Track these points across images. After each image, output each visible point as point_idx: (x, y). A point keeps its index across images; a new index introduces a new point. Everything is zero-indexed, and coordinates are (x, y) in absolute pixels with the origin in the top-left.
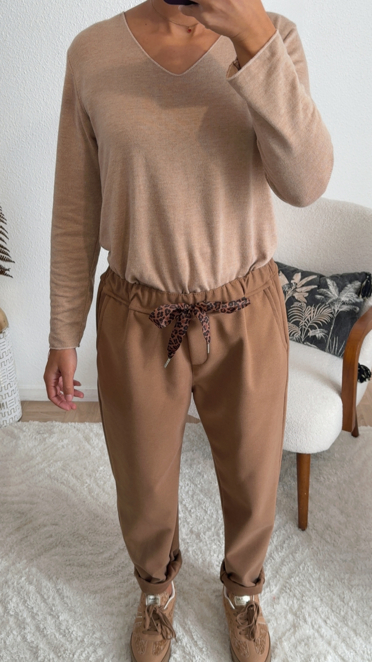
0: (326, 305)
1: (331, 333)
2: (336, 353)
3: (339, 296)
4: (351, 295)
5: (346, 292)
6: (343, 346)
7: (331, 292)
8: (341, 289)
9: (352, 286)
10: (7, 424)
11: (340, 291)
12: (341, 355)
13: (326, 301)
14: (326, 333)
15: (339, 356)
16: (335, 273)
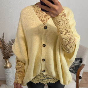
1: (74, 69)
6: (76, 72)
9: (78, 60)
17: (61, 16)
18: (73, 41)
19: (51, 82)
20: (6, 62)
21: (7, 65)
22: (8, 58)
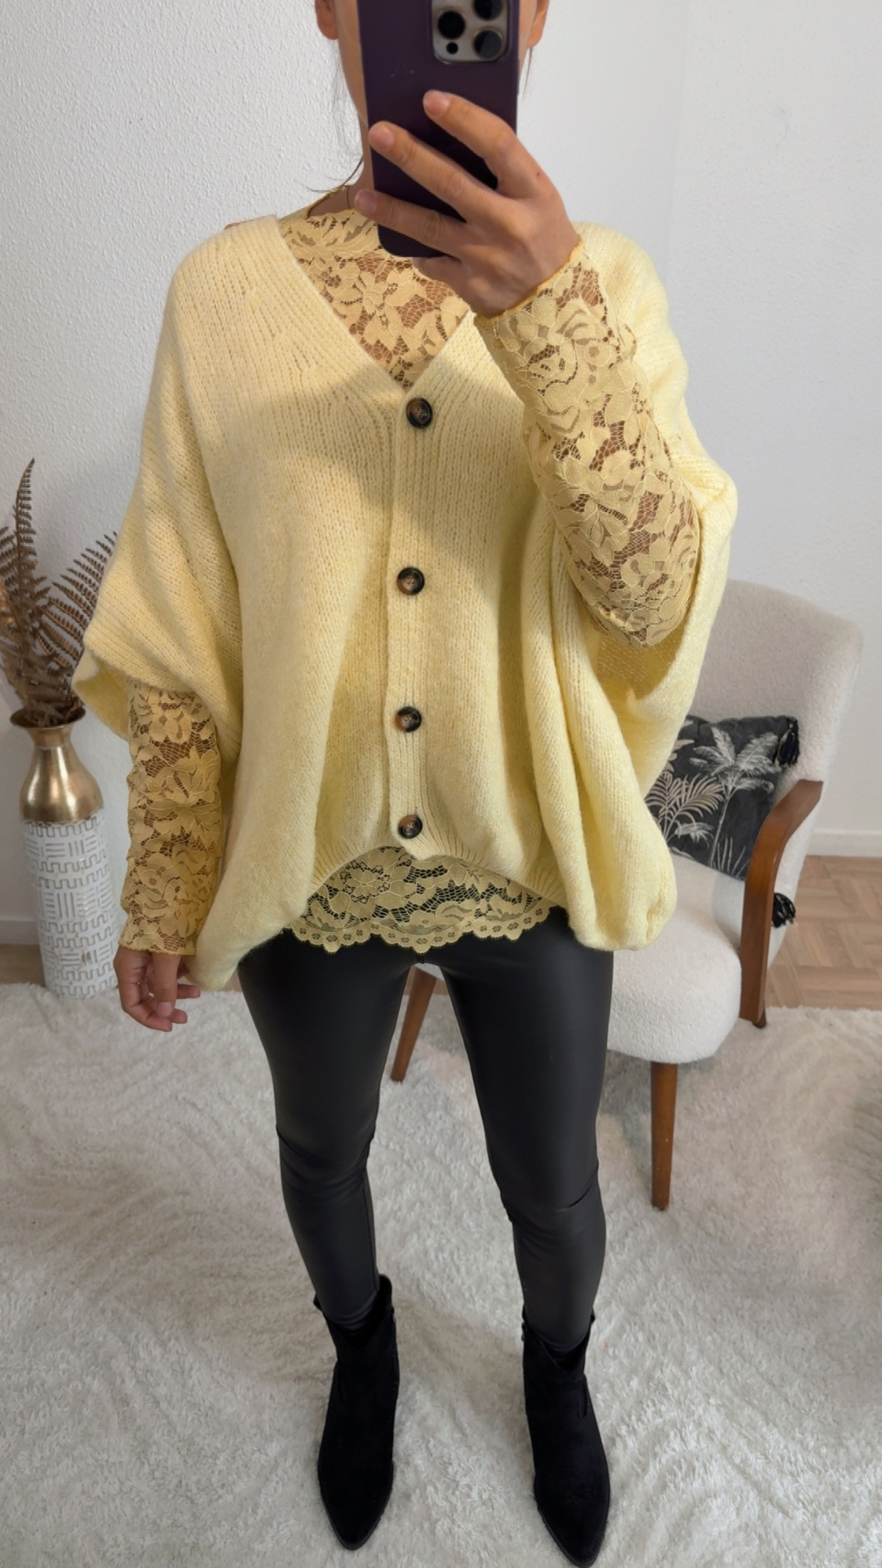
0: (710, 777)
1: (719, 831)
2: (728, 869)
3: (735, 760)
4: (757, 759)
5: (749, 754)
6: (741, 856)
7: (720, 754)
8: (739, 746)
9: (761, 743)
10: (95, 991)
11: (738, 751)
12: (739, 873)
13: (710, 770)
14: (709, 831)
15: (735, 874)
16: (727, 716)
17: (561, 303)
18: (677, 529)
19: (481, 935)
20: (46, 761)
21: (55, 792)
22: (61, 722)
